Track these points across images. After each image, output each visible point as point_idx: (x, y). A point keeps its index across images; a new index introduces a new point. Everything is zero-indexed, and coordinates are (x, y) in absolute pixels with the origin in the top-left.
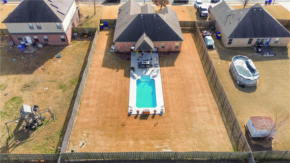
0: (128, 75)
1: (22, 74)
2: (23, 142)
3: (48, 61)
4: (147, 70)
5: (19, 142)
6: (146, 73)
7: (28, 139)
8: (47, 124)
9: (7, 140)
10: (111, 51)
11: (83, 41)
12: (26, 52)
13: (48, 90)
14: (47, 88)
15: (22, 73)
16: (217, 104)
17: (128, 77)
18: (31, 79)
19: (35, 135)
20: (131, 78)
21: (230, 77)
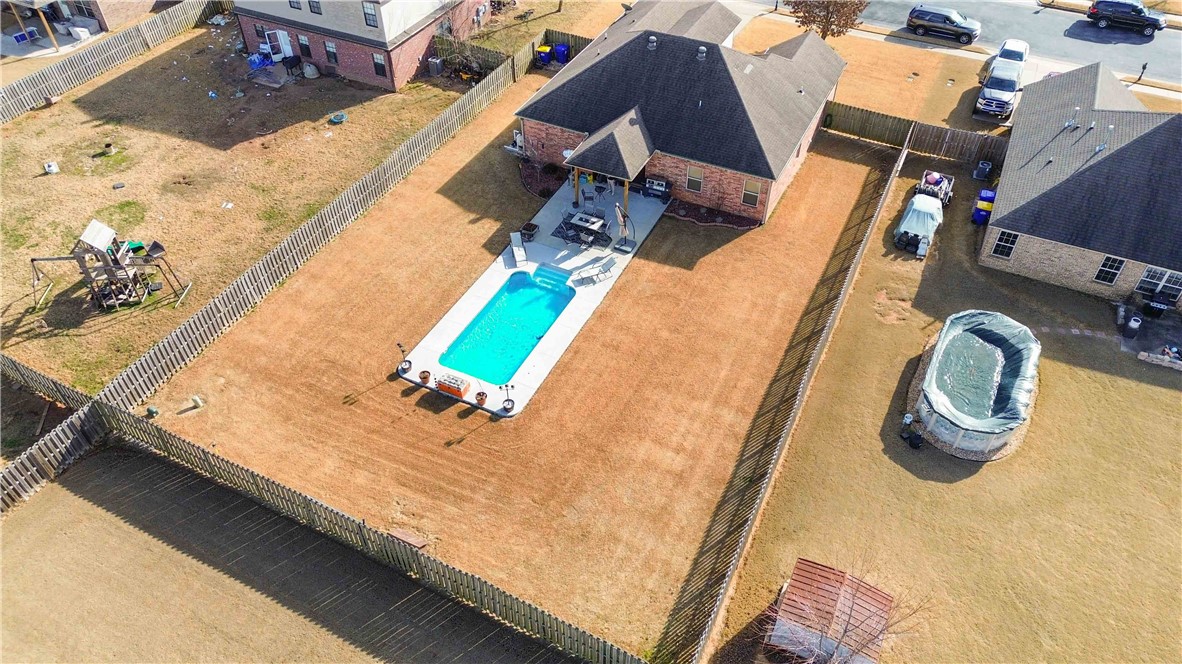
0: (497, 246)
1: (201, 142)
2: (56, 331)
3: (297, 125)
4: (578, 252)
5: (47, 330)
6: (565, 259)
7: (72, 331)
8: (149, 308)
9: (27, 311)
10: (510, 148)
11: (448, 93)
12: (259, 82)
13: (230, 210)
14: (230, 206)
15: (203, 138)
16: (737, 467)
17: (493, 254)
18: (211, 164)
19: (97, 328)
20: (500, 257)
21: (893, 385)
